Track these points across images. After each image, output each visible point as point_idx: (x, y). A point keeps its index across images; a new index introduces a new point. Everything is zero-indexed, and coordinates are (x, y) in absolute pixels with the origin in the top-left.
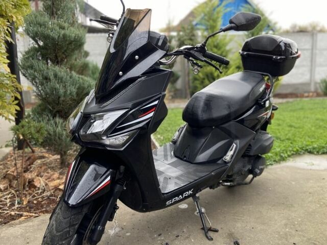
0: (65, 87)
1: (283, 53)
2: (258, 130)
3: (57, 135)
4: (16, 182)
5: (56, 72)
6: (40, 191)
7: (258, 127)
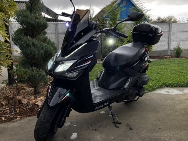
0: (38, 50)
1: (154, 33)
2: (141, 72)
3: (34, 76)
4: (11, 101)
5: (33, 42)
6: (25, 106)
7: (141, 71)
